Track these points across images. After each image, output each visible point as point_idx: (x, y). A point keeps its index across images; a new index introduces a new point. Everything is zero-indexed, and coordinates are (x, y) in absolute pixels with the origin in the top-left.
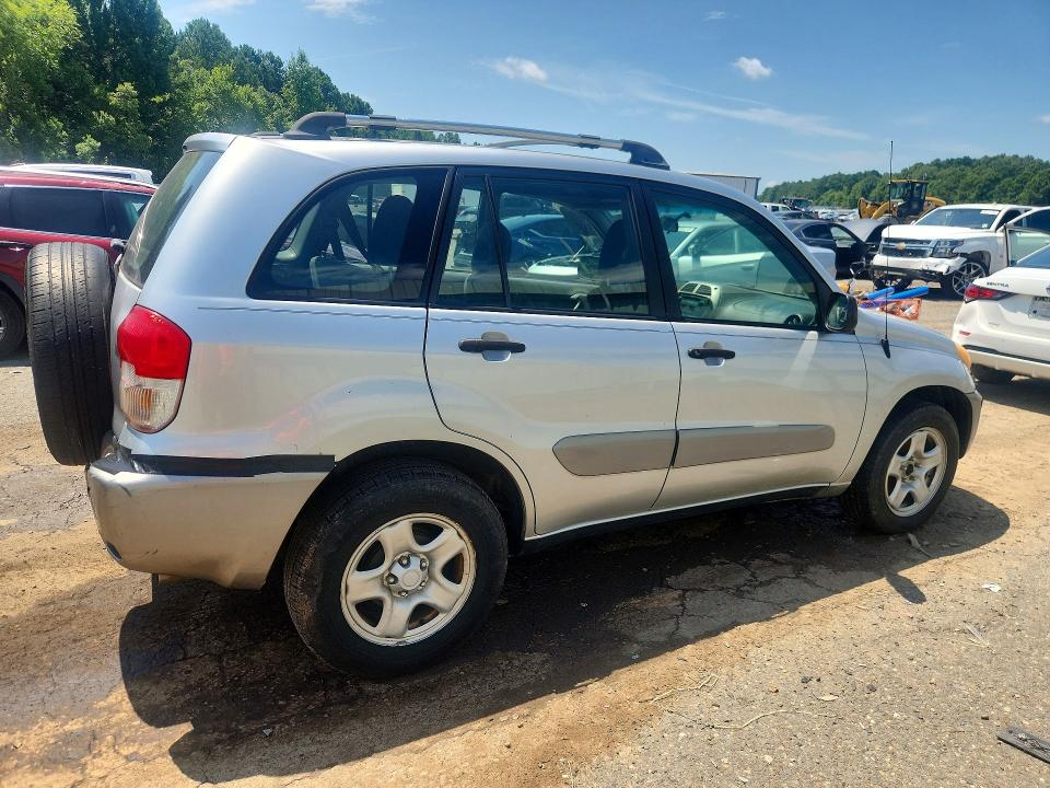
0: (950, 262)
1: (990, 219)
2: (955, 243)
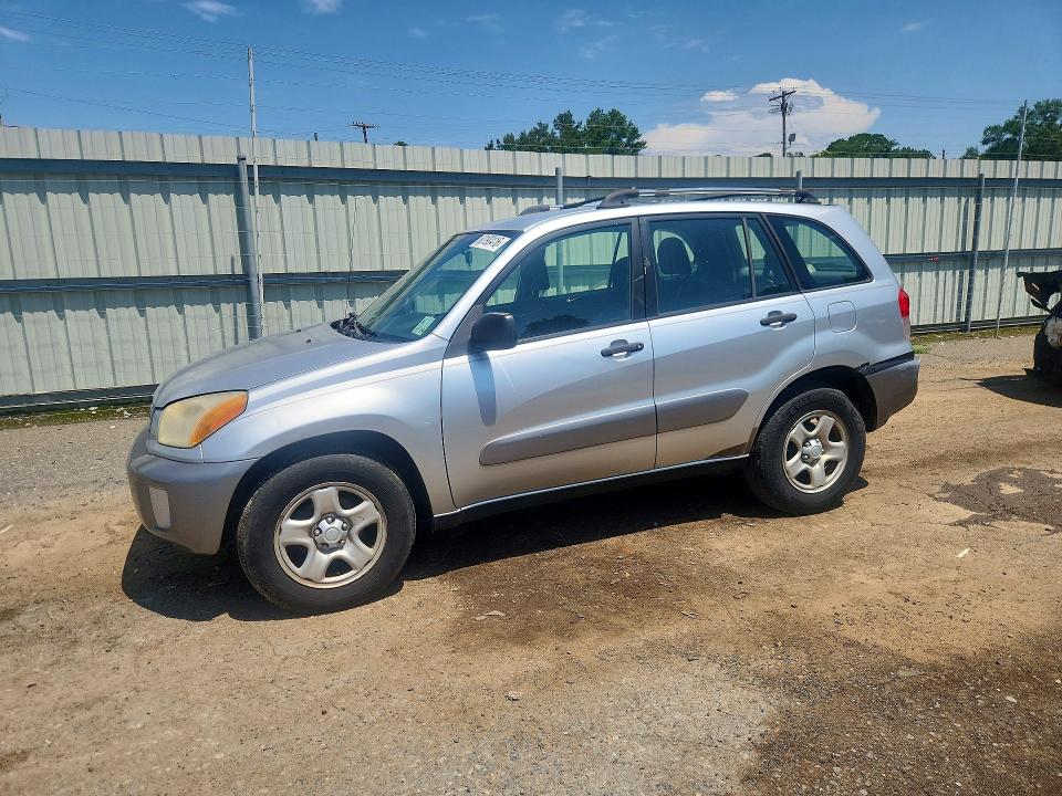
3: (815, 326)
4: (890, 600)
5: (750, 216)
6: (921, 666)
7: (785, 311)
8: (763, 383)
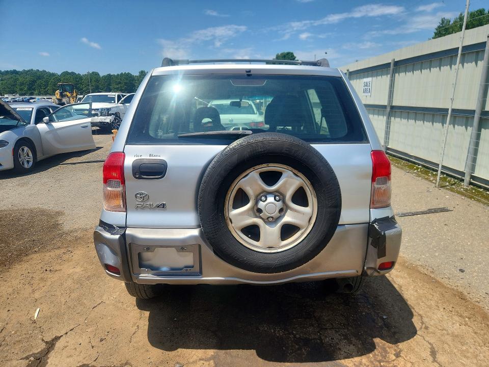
0: (110, 118)
1: (113, 99)
2: (108, 109)
4: (58, 267)
6: (33, 253)
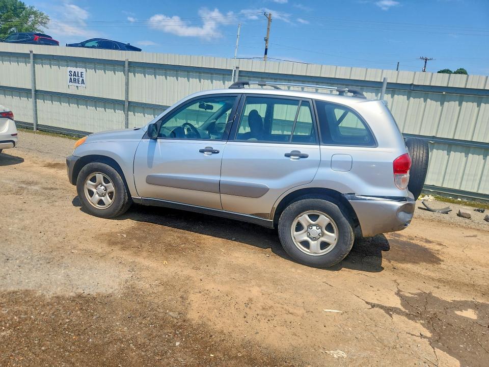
3: (320, 164)
5: (304, 99)
7: (303, 152)
8: (280, 186)
